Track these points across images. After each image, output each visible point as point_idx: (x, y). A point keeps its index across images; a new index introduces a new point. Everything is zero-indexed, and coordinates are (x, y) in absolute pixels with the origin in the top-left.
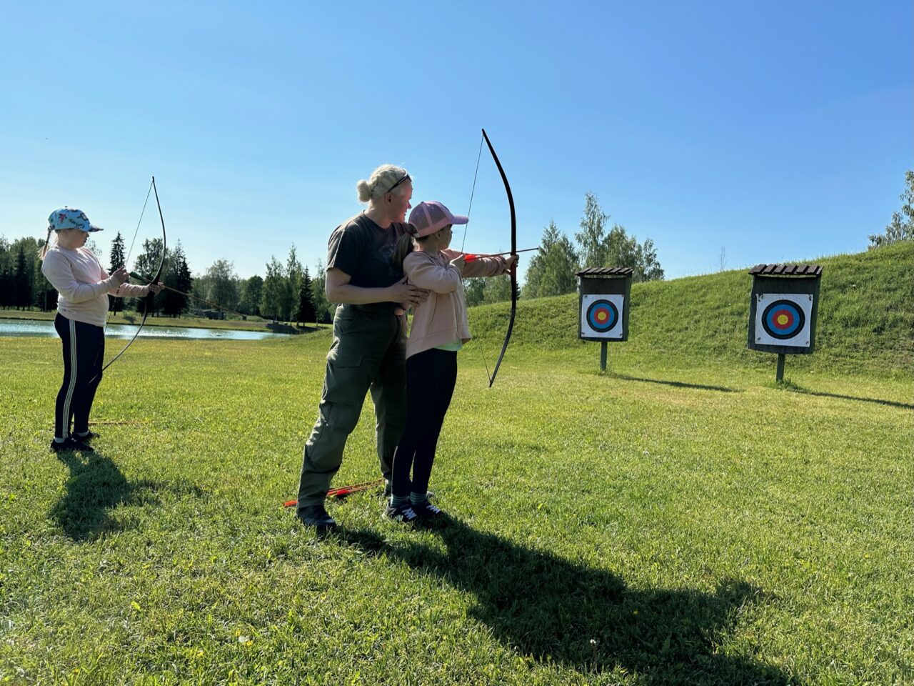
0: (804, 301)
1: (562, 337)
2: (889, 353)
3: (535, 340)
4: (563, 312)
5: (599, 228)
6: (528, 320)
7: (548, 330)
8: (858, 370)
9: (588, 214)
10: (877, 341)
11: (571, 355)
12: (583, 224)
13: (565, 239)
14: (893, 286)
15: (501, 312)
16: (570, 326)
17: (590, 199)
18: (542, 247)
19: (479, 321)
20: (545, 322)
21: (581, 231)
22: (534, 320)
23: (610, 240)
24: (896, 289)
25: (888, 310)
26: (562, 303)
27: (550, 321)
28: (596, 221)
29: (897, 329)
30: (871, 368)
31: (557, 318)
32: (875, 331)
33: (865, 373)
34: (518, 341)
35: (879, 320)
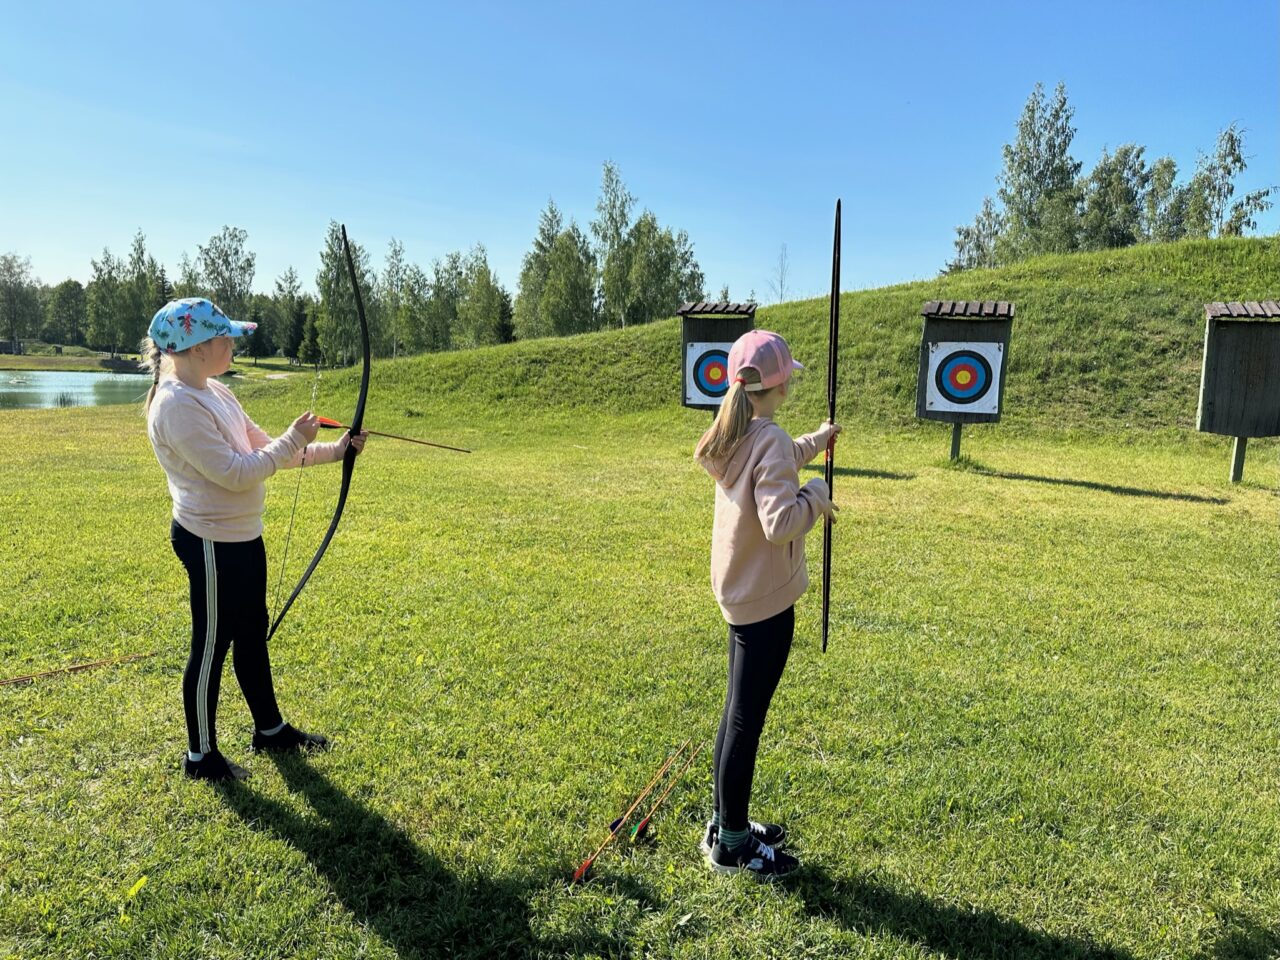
0: (991, 352)
1: (630, 393)
2: (1058, 408)
3: (592, 399)
4: (626, 355)
5: (623, 215)
6: (576, 367)
7: (608, 383)
8: (1026, 432)
9: (607, 192)
10: (1044, 391)
11: (651, 421)
12: (600, 208)
13: (575, 229)
14: (1053, 315)
15: (534, 356)
16: (639, 377)
17: (610, 171)
18: (540, 239)
19: (502, 371)
20: (602, 371)
21: (599, 218)
22: (587, 368)
23: (637, 232)
24: (1057, 321)
25: (1051, 349)
26: (622, 341)
27: (611, 370)
28: (618, 204)
29: (1065, 375)
30: (1041, 428)
31: (620, 364)
32: (1039, 377)
33: (1034, 435)
34: (567, 401)
35: (1042, 362)
